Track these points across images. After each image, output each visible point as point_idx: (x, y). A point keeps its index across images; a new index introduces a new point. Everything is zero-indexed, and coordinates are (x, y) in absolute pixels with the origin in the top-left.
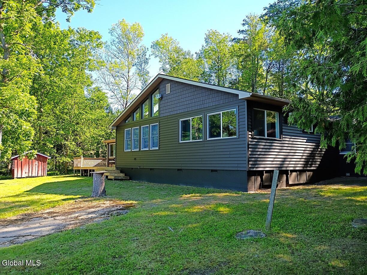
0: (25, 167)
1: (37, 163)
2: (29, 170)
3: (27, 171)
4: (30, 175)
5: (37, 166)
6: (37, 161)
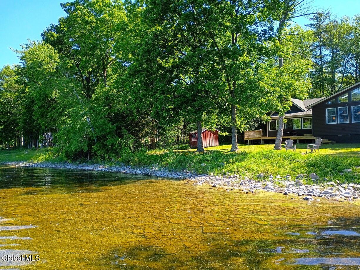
1: (213, 136)
3: (209, 142)
5: (213, 138)
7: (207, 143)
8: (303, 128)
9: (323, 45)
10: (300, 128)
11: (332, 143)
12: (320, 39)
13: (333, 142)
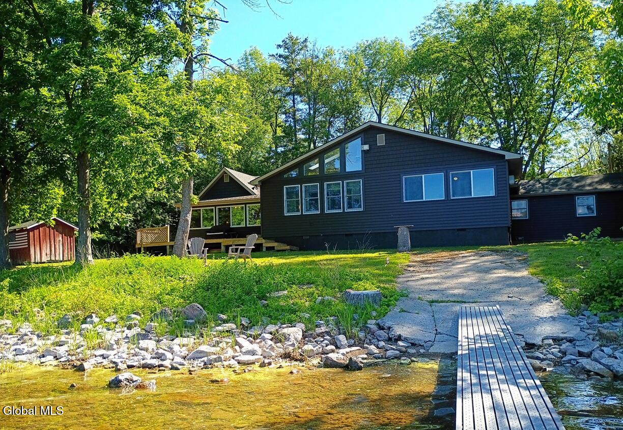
0: (45, 244)
1: (61, 238)
2: (51, 250)
3: (48, 252)
4: (53, 258)
5: (61, 243)
6: (60, 235)
7: (44, 254)
8: (248, 226)
9: (296, 91)
10: (243, 225)
11: (291, 250)
12: (293, 82)
13: (295, 248)
